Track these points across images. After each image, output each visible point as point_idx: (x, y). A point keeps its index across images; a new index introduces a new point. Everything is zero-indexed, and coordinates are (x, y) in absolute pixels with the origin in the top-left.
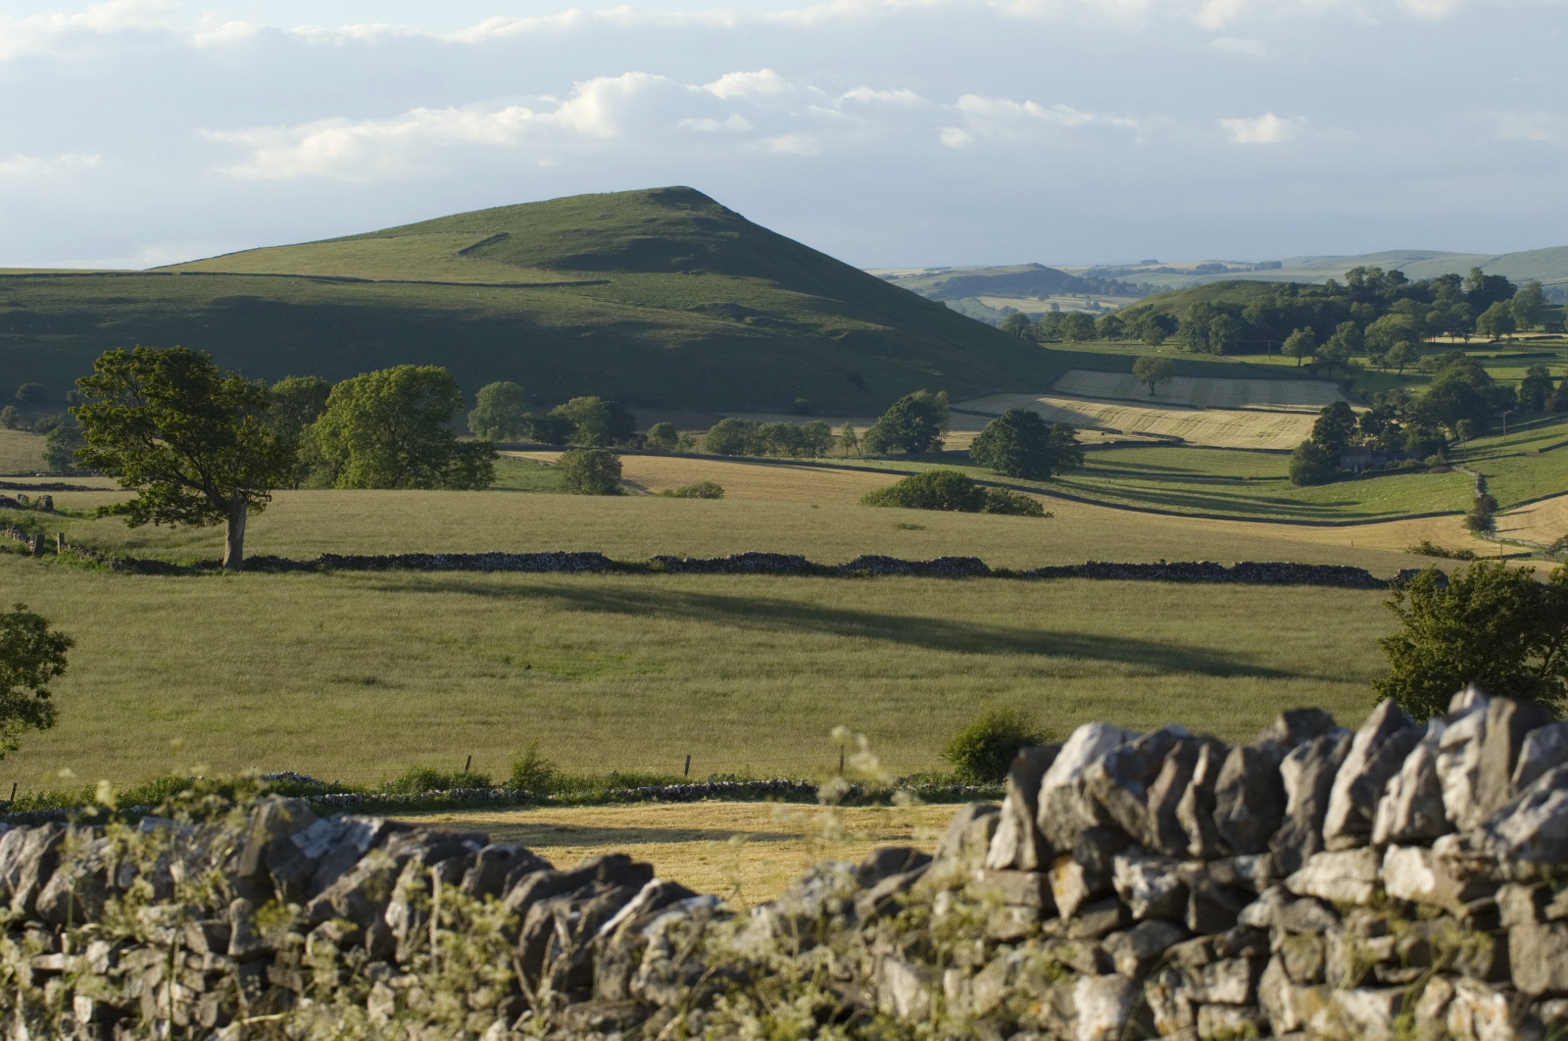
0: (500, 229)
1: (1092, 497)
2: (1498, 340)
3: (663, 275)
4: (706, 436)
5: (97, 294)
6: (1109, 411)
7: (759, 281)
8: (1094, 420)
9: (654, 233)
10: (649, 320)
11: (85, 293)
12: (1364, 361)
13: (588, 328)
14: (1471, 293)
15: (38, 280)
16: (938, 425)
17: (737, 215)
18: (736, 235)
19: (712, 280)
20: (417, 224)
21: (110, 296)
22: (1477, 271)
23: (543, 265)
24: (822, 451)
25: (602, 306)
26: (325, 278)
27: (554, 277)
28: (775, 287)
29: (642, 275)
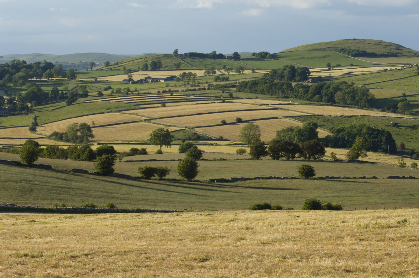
2: (48, 80)
12: (11, 85)
14: (43, 67)
22: (45, 61)
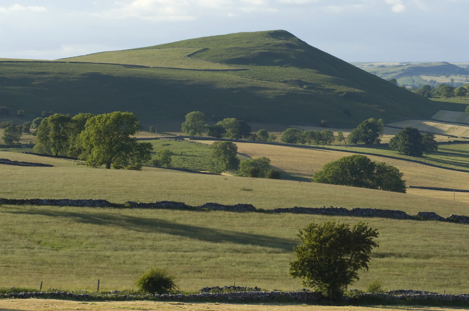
0: (205, 46)
1: (438, 164)
3: (271, 67)
4: (281, 135)
5: (33, 70)
6: (453, 128)
7: (311, 70)
8: (446, 131)
9: (269, 50)
10: (263, 86)
11: (28, 70)
13: (237, 89)
15: (9, 63)
16: (378, 133)
17: (304, 42)
18: (303, 51)
19: (292, 69)
20: (171, 43)
21: (38, 71)
23: (221, 62)
24: (330, 142)
25: (243, 80)
26: (130, 65)
27: (226, 67)
28: (318, 73)
29: (262, 67)
